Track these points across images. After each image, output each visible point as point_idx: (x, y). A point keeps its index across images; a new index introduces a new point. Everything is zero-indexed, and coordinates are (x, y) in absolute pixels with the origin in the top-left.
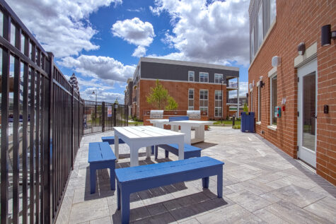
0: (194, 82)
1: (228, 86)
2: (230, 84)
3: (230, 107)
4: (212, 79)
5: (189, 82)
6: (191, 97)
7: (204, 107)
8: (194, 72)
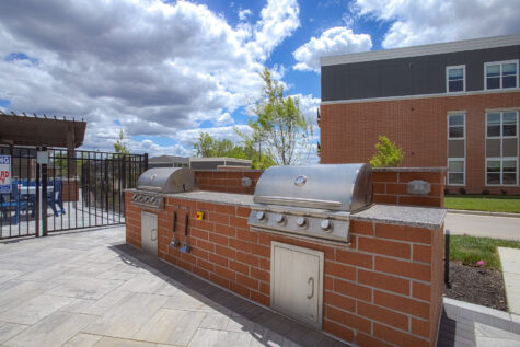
0: (464, 93)
5: (448, 94)
6: (456, 133)
7: (502, 159)
8: (464, 67)
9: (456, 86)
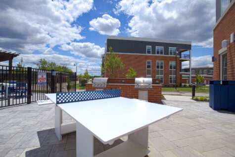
0: (151, 55)
1: (181, 57)
2: (182, 56)
3: (183, 76)
4: (166, 52)
5: (147, 54)
6: (149, 67)
7: (160, 76)
8: (151, 46)
9: (149, 52)
